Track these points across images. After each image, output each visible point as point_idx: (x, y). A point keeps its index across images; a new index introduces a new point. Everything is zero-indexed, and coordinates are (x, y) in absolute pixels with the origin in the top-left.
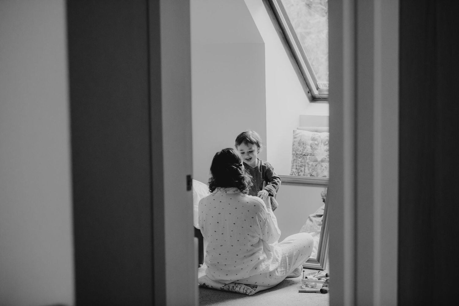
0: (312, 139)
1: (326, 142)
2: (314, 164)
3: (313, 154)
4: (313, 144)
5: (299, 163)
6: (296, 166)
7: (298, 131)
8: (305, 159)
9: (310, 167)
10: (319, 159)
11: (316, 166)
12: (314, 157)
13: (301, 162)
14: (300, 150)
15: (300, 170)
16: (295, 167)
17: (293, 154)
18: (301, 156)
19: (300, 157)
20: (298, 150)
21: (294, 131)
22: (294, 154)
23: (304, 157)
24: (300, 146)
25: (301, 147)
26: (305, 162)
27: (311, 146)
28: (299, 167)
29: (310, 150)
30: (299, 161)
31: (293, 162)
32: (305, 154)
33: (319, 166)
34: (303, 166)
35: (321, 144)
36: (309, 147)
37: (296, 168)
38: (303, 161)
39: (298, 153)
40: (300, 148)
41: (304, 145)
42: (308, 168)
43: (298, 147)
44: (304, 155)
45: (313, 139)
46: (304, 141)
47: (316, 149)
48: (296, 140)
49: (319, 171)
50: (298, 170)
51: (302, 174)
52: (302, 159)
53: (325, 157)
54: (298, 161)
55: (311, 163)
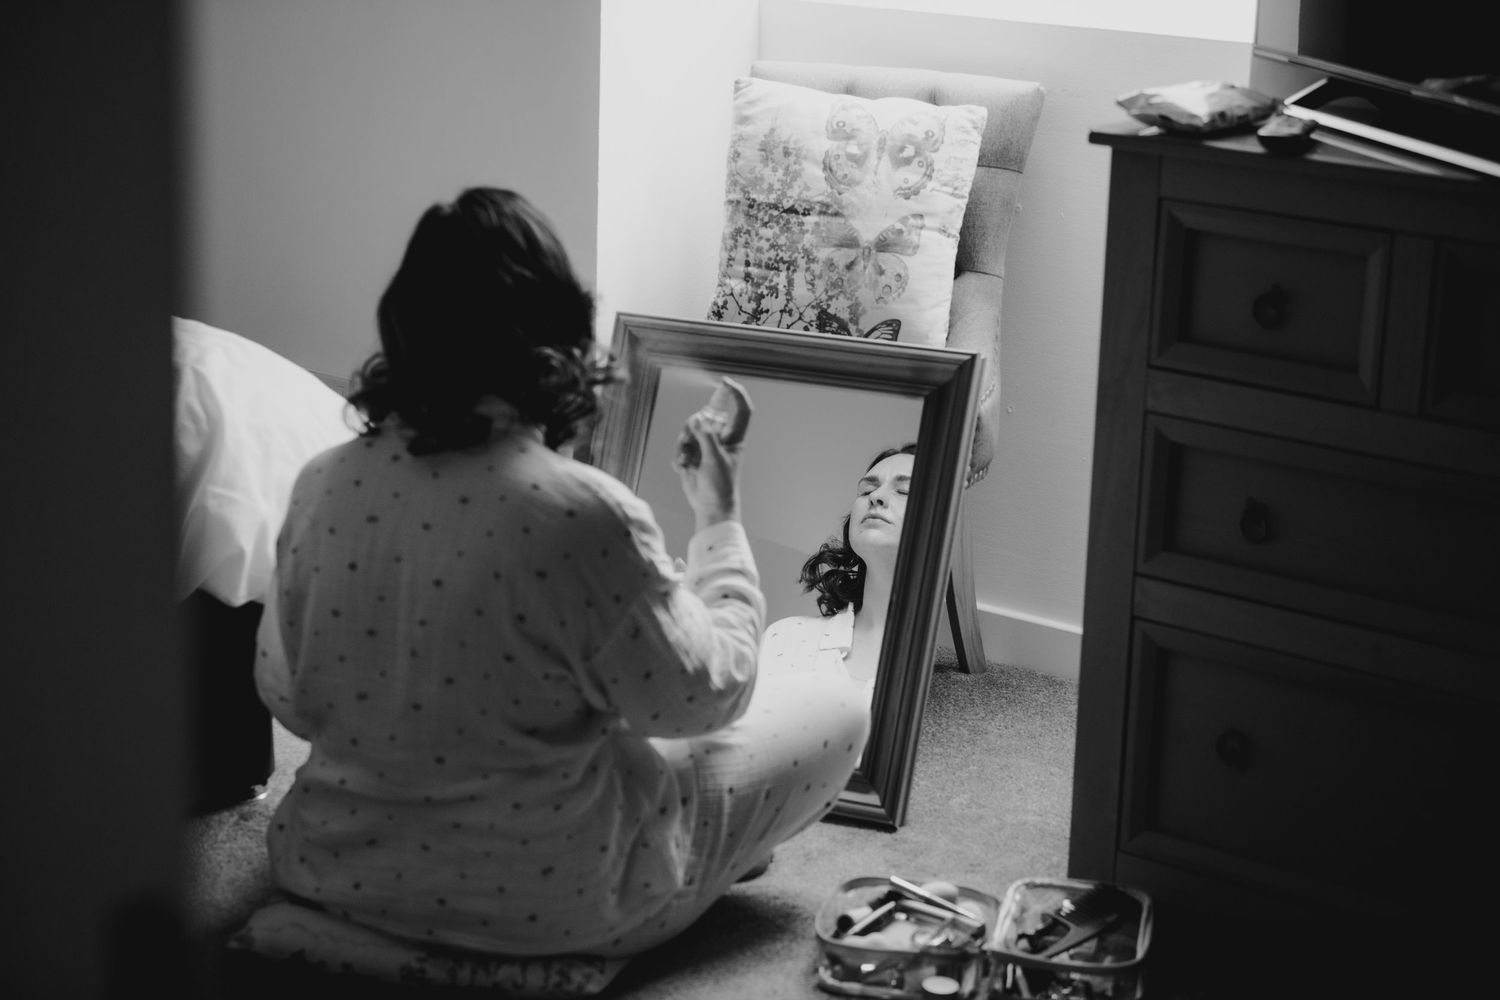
0: (834, 132)
1: (902, 149)
2: (842, 257)
3: (835, 206)
4: (838, 157)
5: (759, 250)
6: (748, 264)
7: (759, 87)
8: (796, 229)
9: (817, 273)
10: (868, 235)
11: (850, 267)
12: (840, 220)
13: (772, 246)
14: (771, 186)
15: (767, 283)
16: (741, 269)
17: (730, 202)
18: (776, 213)
19: (766, 219)
20: (757, 181)
21: (737, 82)
22: (738, 202)
23: (788, 222)
24: (771, 165)
25: (775, 170)
26: (792, 246)
27: (827, 168)
28: (763, 272)
29: (824, 186)
30: (761, 238)
31: (730, 242)
32: (796, 206)
33: (865, 268)
34: (783, 267)
35: (879, 158)
36: (819, 173)
37: (747, 277)
38: (782, 240)
39: (760, 198)
40: (767, 172)
41: (792, 159)
42: (809, 278)
43: (759, 167)
44: (792, 210)
45: (841, 132)
46: (793, 139)
47: (852, 183)
48: (747, 129)
49: (865, 295)
50: (758, 285)
51: (773, 304)
52: (777, 229)
53: (899, 226)
54: (756, 239)
55: (823, 254)
